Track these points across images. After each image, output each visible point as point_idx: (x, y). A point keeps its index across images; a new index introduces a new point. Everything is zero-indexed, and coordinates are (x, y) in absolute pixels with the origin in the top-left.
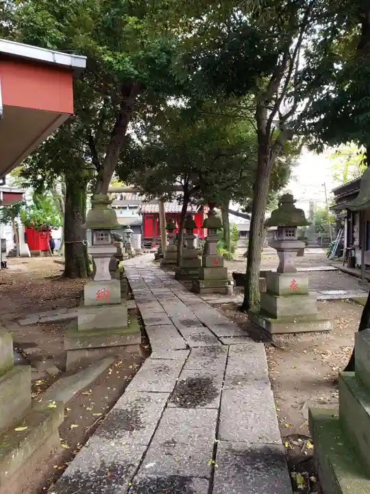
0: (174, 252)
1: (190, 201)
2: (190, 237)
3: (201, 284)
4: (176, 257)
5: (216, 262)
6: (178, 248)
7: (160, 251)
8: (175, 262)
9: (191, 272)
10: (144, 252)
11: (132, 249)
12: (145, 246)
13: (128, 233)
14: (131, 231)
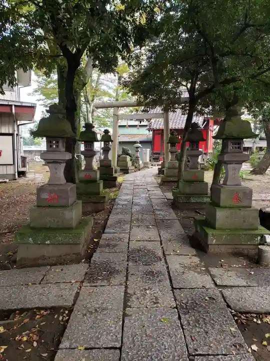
0: (175, 168)
1: (196, 110)
2: (194, 152)
3: (210, 238)
4: (177, 175)
5: (238, 199)
6: (180, 165)
7: (163, 165)
8: (176, 179)
9: (193, 200)
10: (152, 165)
11: (141, 162)
12: (154, 159)
13: (137, 148)
14: (140, 145)
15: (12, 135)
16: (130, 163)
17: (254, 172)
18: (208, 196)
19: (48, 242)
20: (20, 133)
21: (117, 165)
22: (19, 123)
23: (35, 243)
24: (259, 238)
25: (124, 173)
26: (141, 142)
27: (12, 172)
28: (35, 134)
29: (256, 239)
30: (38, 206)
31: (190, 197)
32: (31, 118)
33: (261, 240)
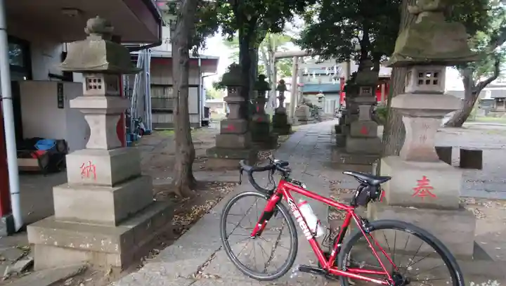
11: (323, 114)
15: (197, 86)
16: (309, 115)
20: (204, 85)
21: (296, 115)
22: (203, 75)
25: (302, 124)
27: (197, 121)
28: (219, 86)
32: (214, 70)
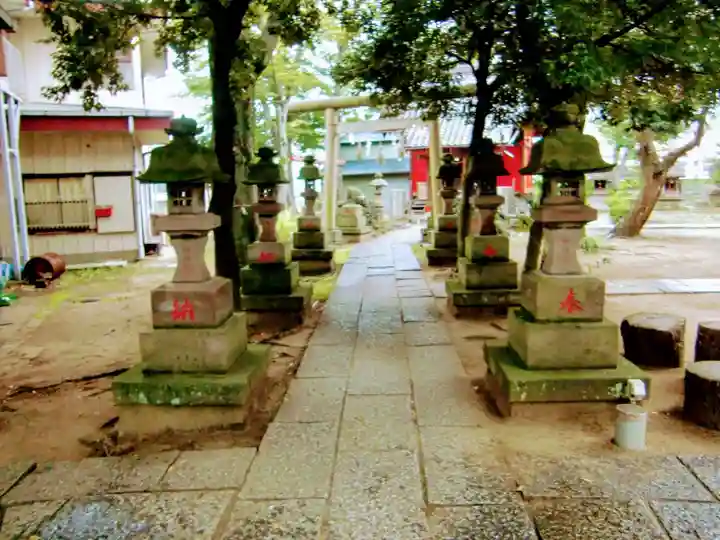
2: (491, 200)
3: (514, 389)
7: (430, 222)
10: (410, 221)
11: (386, 217)
12: (414, 208)
13: (378, 187)
14: (383, 182)
16: (362, 221)
17: (617, 233)
18: (517, 290)
19: (176, 401)
21: (337, 225)
23: (151, 403)
24: (619, 387)
25: (350, 242)
26: (386, 176)
29: (613, 389)
30: (156, 327)
31: (480, 294)
33: (623, 391)
